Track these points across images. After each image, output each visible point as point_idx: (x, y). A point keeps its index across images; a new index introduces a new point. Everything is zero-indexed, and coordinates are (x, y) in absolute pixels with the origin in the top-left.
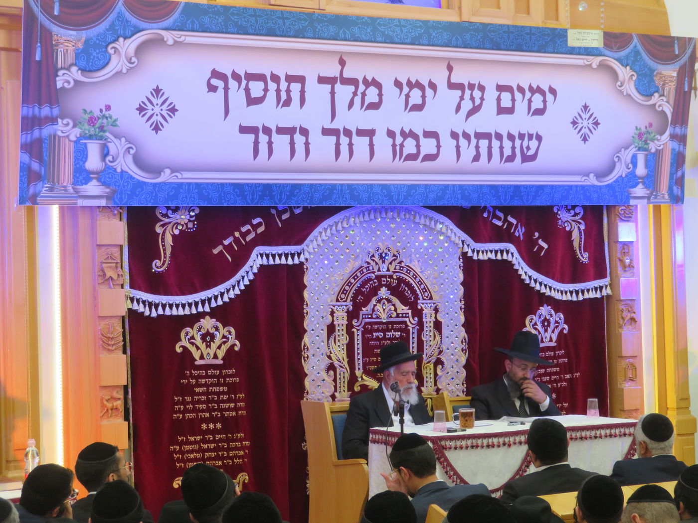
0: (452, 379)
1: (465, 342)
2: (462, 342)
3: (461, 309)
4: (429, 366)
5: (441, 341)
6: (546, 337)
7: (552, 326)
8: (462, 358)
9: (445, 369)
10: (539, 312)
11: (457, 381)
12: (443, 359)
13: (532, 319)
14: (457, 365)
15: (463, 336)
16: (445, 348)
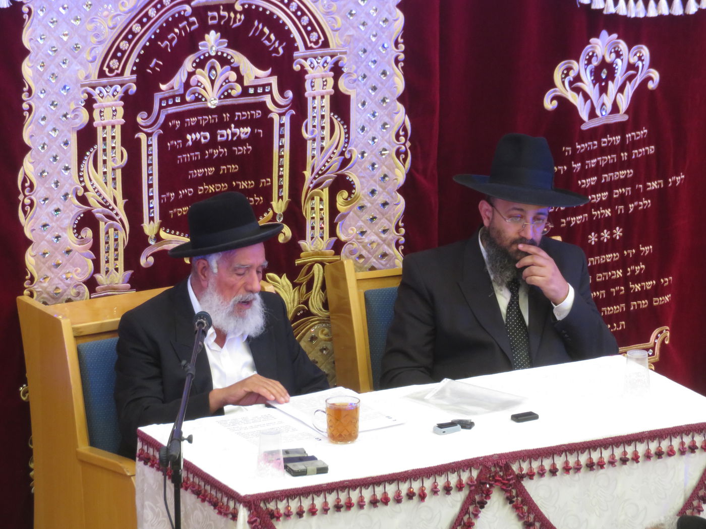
0: (373, 219)
1: (405, 136)
2: (398, 136)
3: (397, 62)
4: (318, 194)
5: (348, 138)
7: (620, 76)
8: (397, 171)
9: (357, 197)
10: (588, 49)
11: (383, 223)
12: (352, 176)
13: (569, 69)
14: (384, 188)
15: (401, 122)
16: (356, 155)
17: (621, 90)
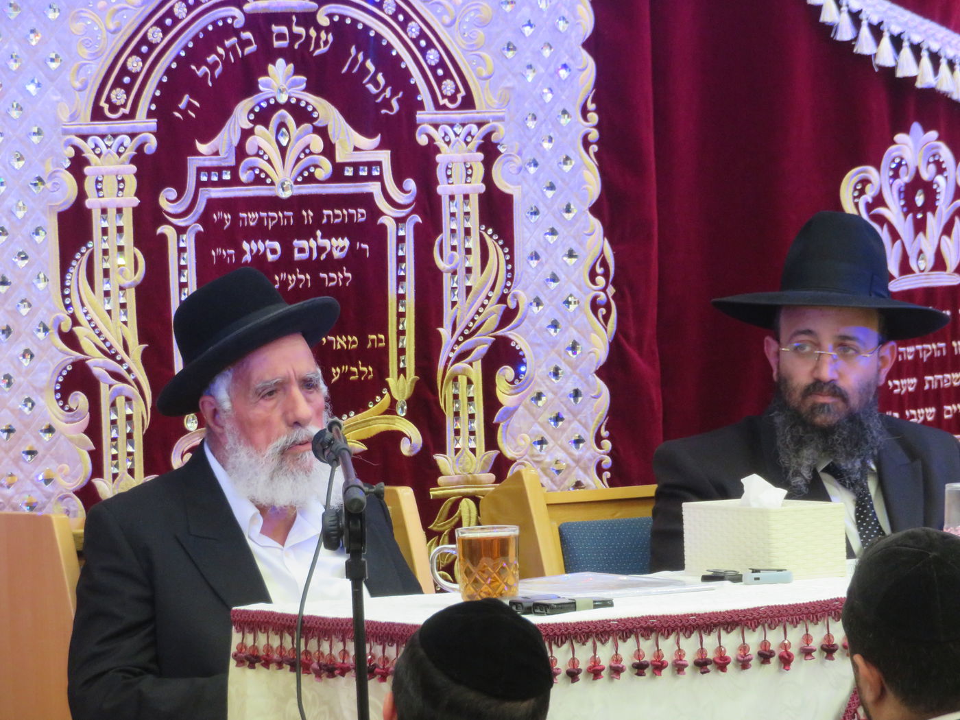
0: (558, 418)
1: (606, 275)
2: (593, 275)
3: (586, 144)
4: (464, 372)
5: (512, 271)
6: (921, 252)
7: (944, 205)
8: (594, 336)
9: (529, 381)
10: (892, 151)
11: (573, 428)
12: (518, 338)
13: (865, 182)
14: (574, 367)
15: (596, 252)
17: (947, 230)
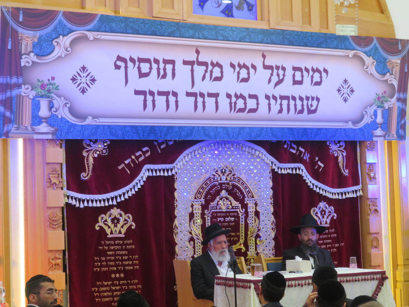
0: (266, 246)
1: (274, 224)
2: (272, 224)
3: (271, 204)
4: (252, 239)
5: (259, 223)
6: (323, 221)
7: (327, 214)
8: (272, 234)
9: (262, 240)
10: (319, 205)
11: (269, 248)
12: (261, 234)
13: (315, 210)
14: (269, 238)
15: (272, 221)
16: (261, 228)
17: (327, 218)
